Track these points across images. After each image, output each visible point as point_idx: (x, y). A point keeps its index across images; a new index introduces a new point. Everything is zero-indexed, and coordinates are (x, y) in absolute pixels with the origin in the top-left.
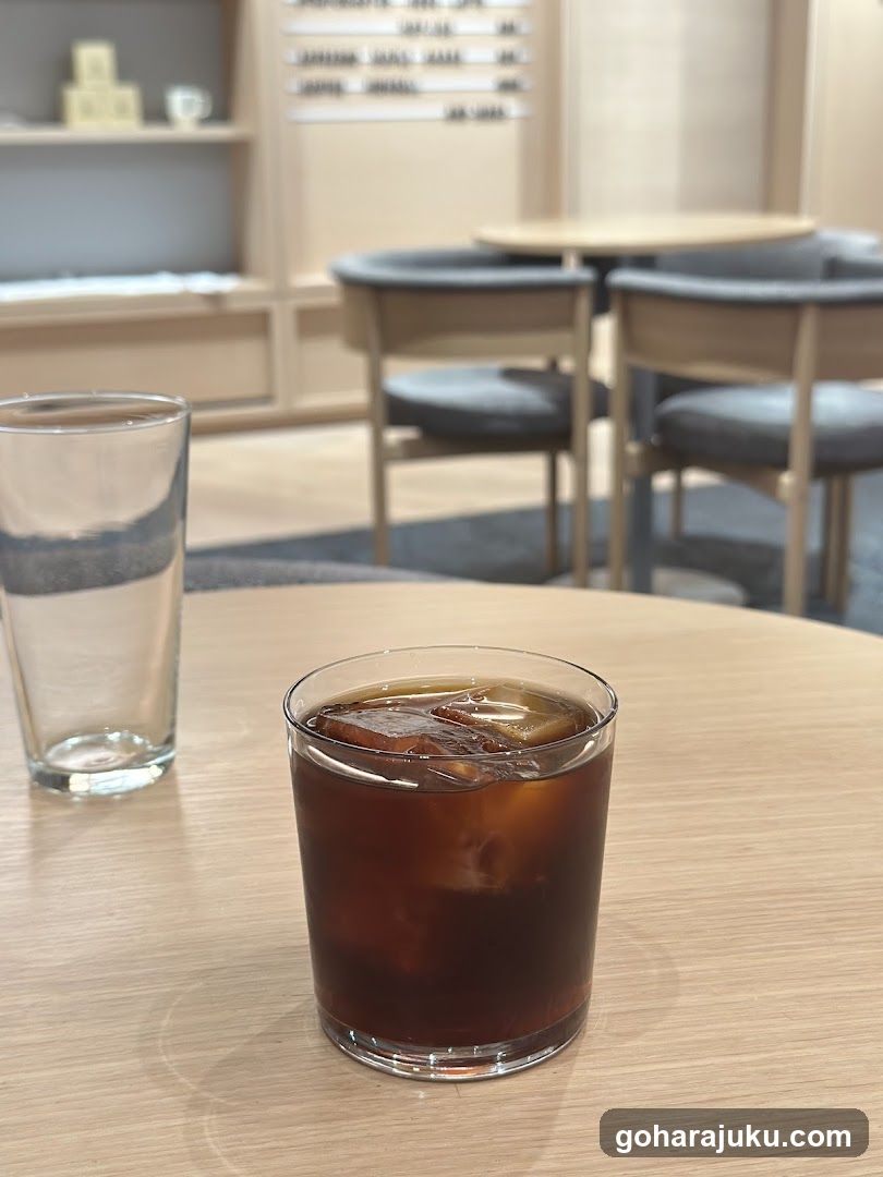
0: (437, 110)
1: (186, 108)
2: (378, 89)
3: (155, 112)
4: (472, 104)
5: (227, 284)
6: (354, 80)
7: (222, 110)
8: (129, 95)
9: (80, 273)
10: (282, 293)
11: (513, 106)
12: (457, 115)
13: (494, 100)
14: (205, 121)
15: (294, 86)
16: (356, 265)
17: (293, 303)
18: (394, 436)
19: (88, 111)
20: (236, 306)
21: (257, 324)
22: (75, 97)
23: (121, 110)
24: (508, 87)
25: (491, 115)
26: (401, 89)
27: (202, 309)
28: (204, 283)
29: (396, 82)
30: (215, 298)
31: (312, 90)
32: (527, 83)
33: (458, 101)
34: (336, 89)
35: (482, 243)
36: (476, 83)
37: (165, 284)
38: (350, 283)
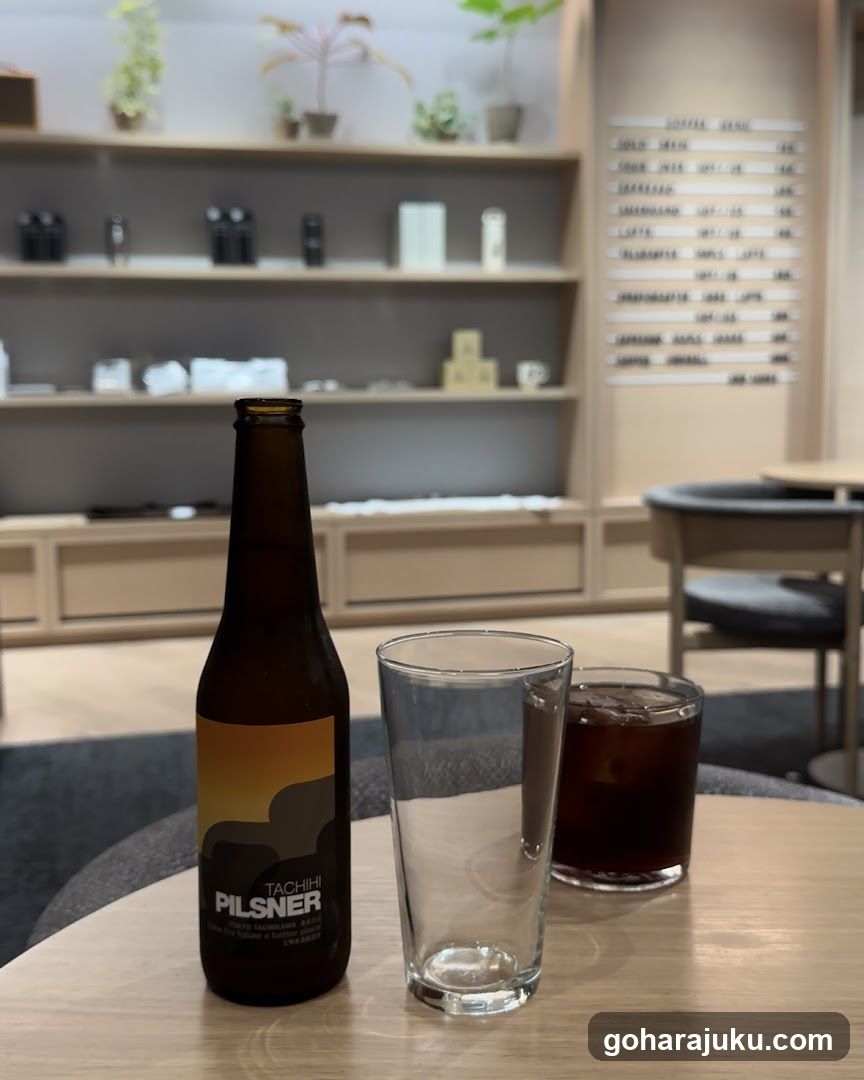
0: (724, 377)
1: (530, 375)
2: (676, 361)
3: (508, 379)
4: (750, 373)
5: (552, 504)
6: (658, 356)
7: (556, 378)
8: (490, 367)
9: (445, 495)
10: (594, 511)
11: (783, 374)
12: (738, 380)
13: (768, 369)
14: (543, 385)
15: (612, 359)
16: (664, 494)
17: (602, 519)
18: (691, 629)
19: (459, 378)
20: (557, 520)
21: (574, 534)
22: (451, 369)
23: (484, 378)
24: (780, 359)
25: (766, 380)
26: (694, 361)
27: (534, 521)
28: (537, 503)
29: (692, 356)
30: (544, 514)
31: (626, 362)
32: (794, 356)
33: (739, 371)
34: (644, 362)
35: (768, 478)
36: (755, 357)
37: (507, 503)
38: (658, 508)
